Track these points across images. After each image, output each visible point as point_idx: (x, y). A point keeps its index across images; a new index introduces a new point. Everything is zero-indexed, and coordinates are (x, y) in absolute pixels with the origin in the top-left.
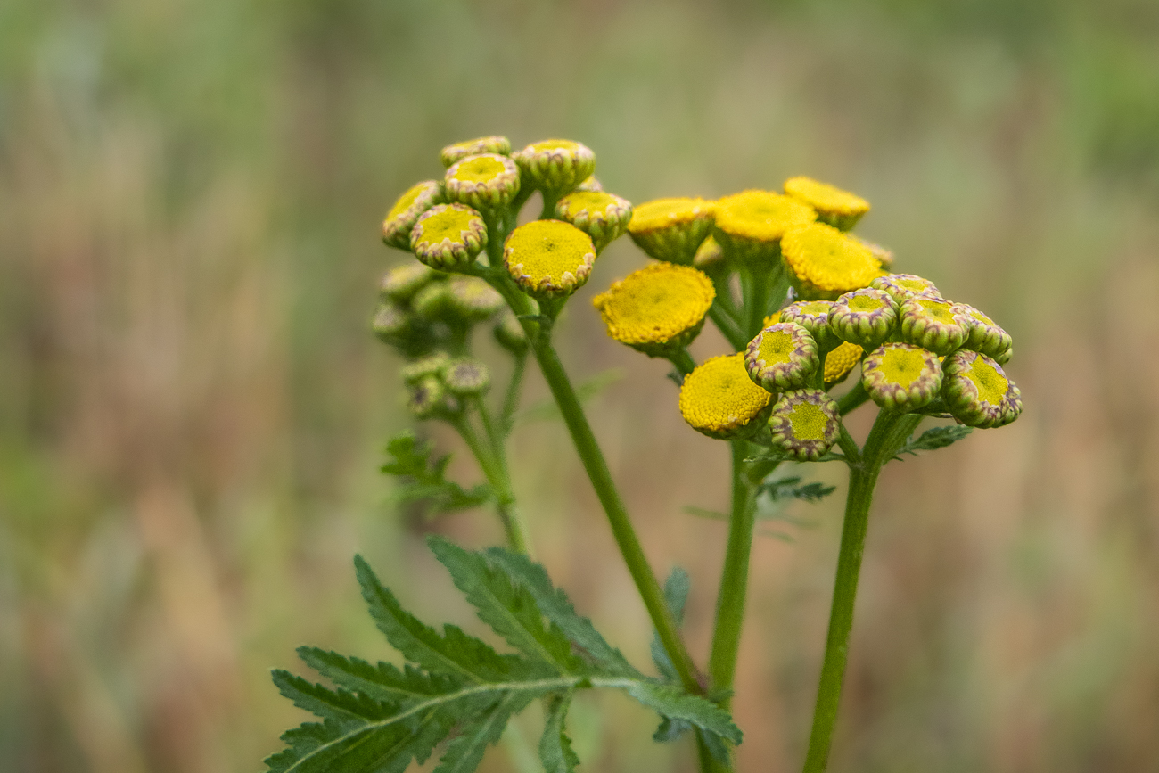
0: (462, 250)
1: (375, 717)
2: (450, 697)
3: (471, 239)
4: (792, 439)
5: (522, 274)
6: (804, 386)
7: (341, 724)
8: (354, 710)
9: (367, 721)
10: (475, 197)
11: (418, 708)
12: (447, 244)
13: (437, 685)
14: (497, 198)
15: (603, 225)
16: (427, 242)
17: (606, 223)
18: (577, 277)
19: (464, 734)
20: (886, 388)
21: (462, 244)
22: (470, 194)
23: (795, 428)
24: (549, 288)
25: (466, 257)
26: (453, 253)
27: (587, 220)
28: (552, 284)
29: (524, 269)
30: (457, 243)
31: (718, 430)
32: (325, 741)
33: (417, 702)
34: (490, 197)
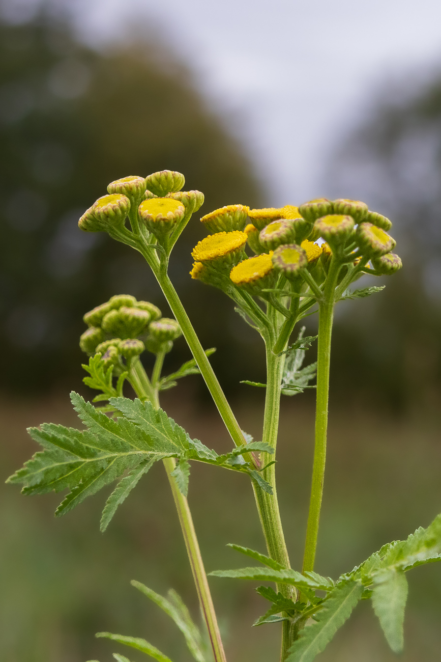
0: (117, 207)
1: (83, 455)
2: (123, 454)
3: (121, 203)
4: (283, 264)
5: (148, 214)
6: (288, 243)
7: (66, 456)
8: (72, 451)
9: (79, 457)
10: (123, 188)
11: (106, 457)
12: (110, 206)
13: (115, 446)
14: (135, 189)
15: (188, 198)
16: (100, 207)
17: (189, 197)
18: (175, 215)
19: (130, 474)
20: (327, 228)
21: (118, 205)
22: (121, 187)
23: (284, 260)
24: (161, 219)
25: (120, 212)
26: (113, 210)
27: (180, 196)
28: (163, 217)
29: (149, 212)
30: (115, 204)
31: (249, 281)
32: (57, 461)
33: (105, 454)
34: (131, 189)
